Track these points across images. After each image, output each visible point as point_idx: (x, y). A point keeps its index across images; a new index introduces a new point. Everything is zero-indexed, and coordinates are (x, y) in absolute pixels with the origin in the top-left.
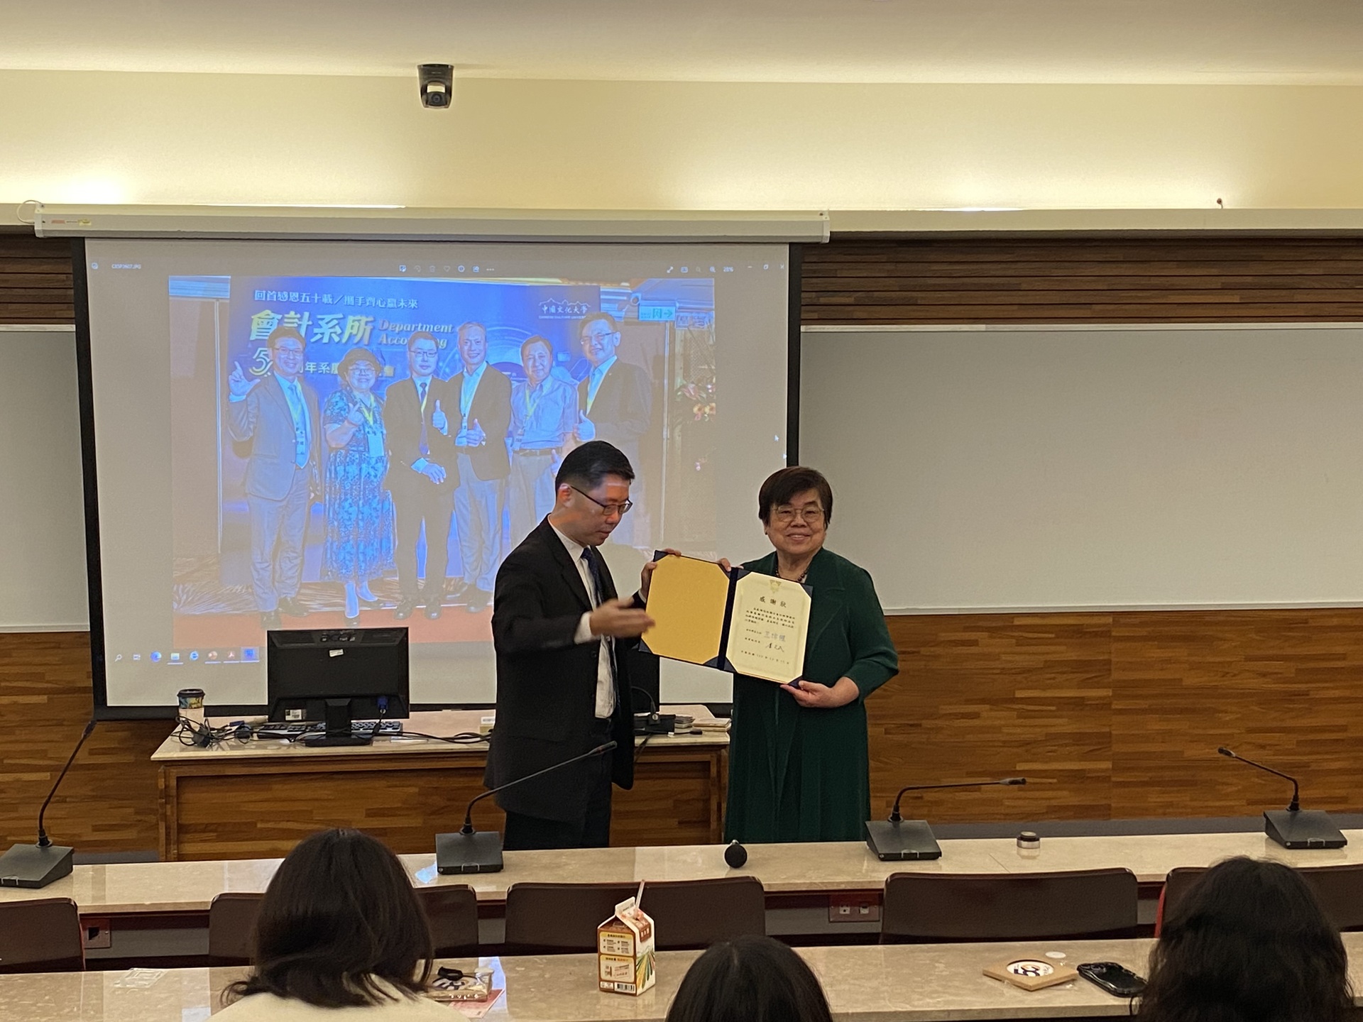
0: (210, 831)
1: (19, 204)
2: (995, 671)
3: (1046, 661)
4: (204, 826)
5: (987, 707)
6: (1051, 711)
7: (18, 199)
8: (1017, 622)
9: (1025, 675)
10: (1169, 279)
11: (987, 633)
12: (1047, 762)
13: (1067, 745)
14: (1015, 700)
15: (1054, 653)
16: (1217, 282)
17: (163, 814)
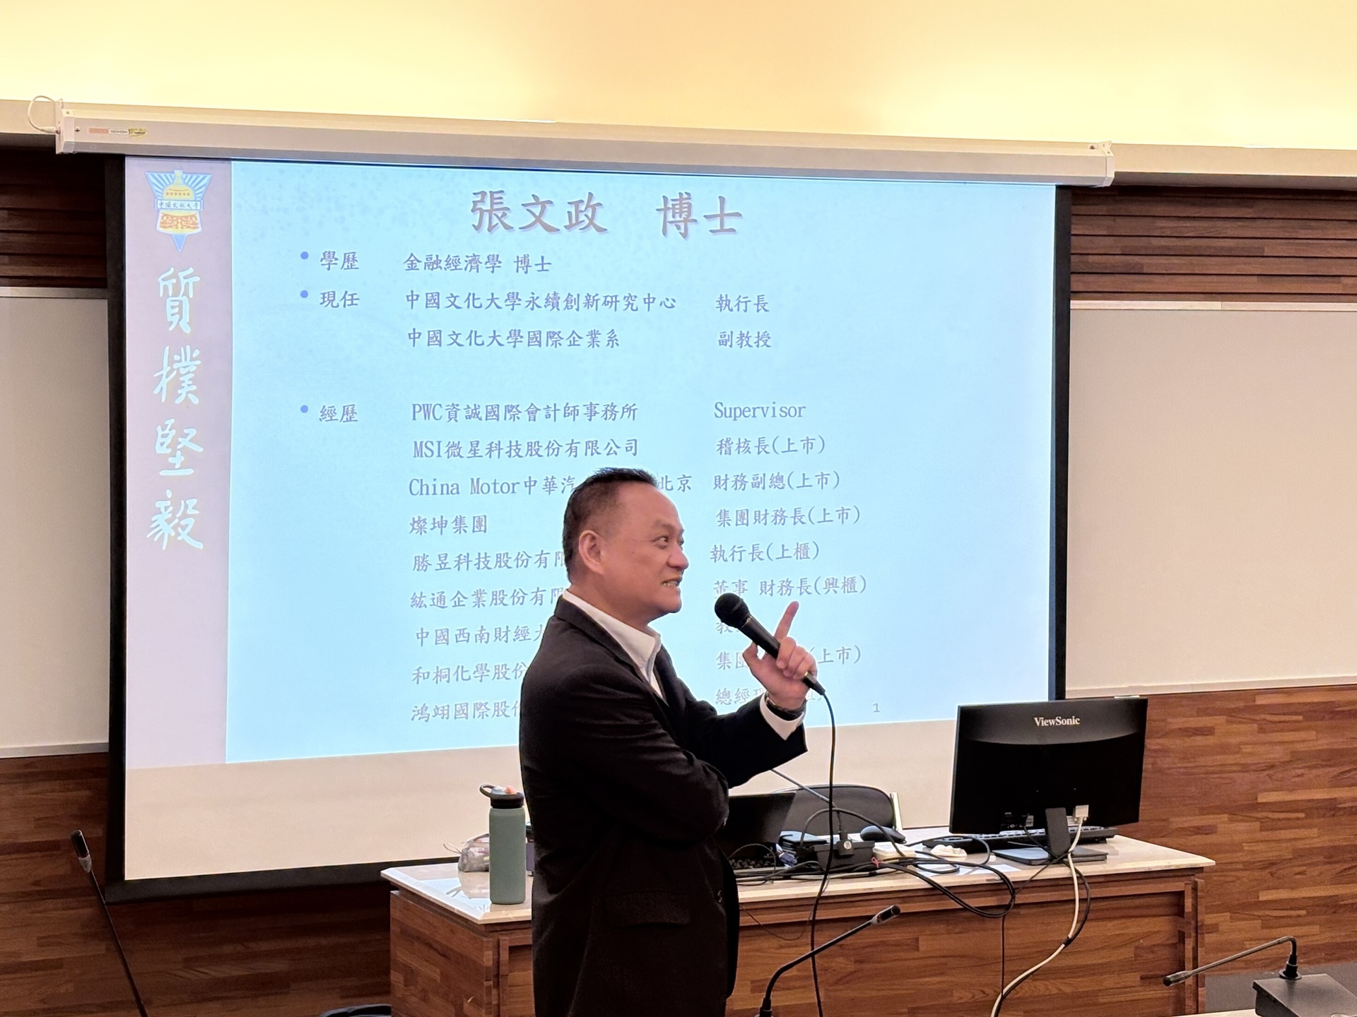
1: (30, 101)
2: (1235, 768)
3: (1292, 752)
5: (1225, 817)
6: (1298, 819)
7: (25, 93)
8: (1260, 701)
9: (1266, 773)
11: (1225, 717)
12: (1293, 889)
13: (1314, 864)
14: (1256, 806)
15: (1303, 741)
17: (490, 1003)
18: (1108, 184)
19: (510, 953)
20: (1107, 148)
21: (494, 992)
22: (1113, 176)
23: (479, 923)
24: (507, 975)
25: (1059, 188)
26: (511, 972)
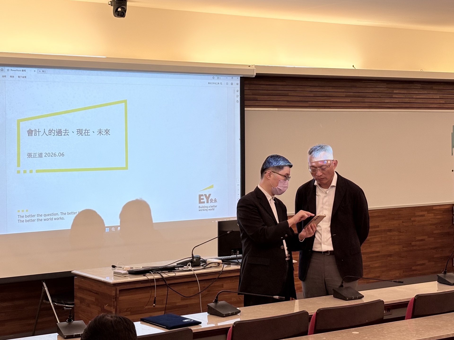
0: (129, 311)
4: (126, 309)
10: (330, 93)
16: (344, 94)
17: (114, 306)
18: (254, 77)
19: (119, 292)
20: (254, 67)
21: (115, 302)
22: (255, 74)
23: (112, 283)
24: (118, 298)
25: (241, 77)
26: (119, 297)
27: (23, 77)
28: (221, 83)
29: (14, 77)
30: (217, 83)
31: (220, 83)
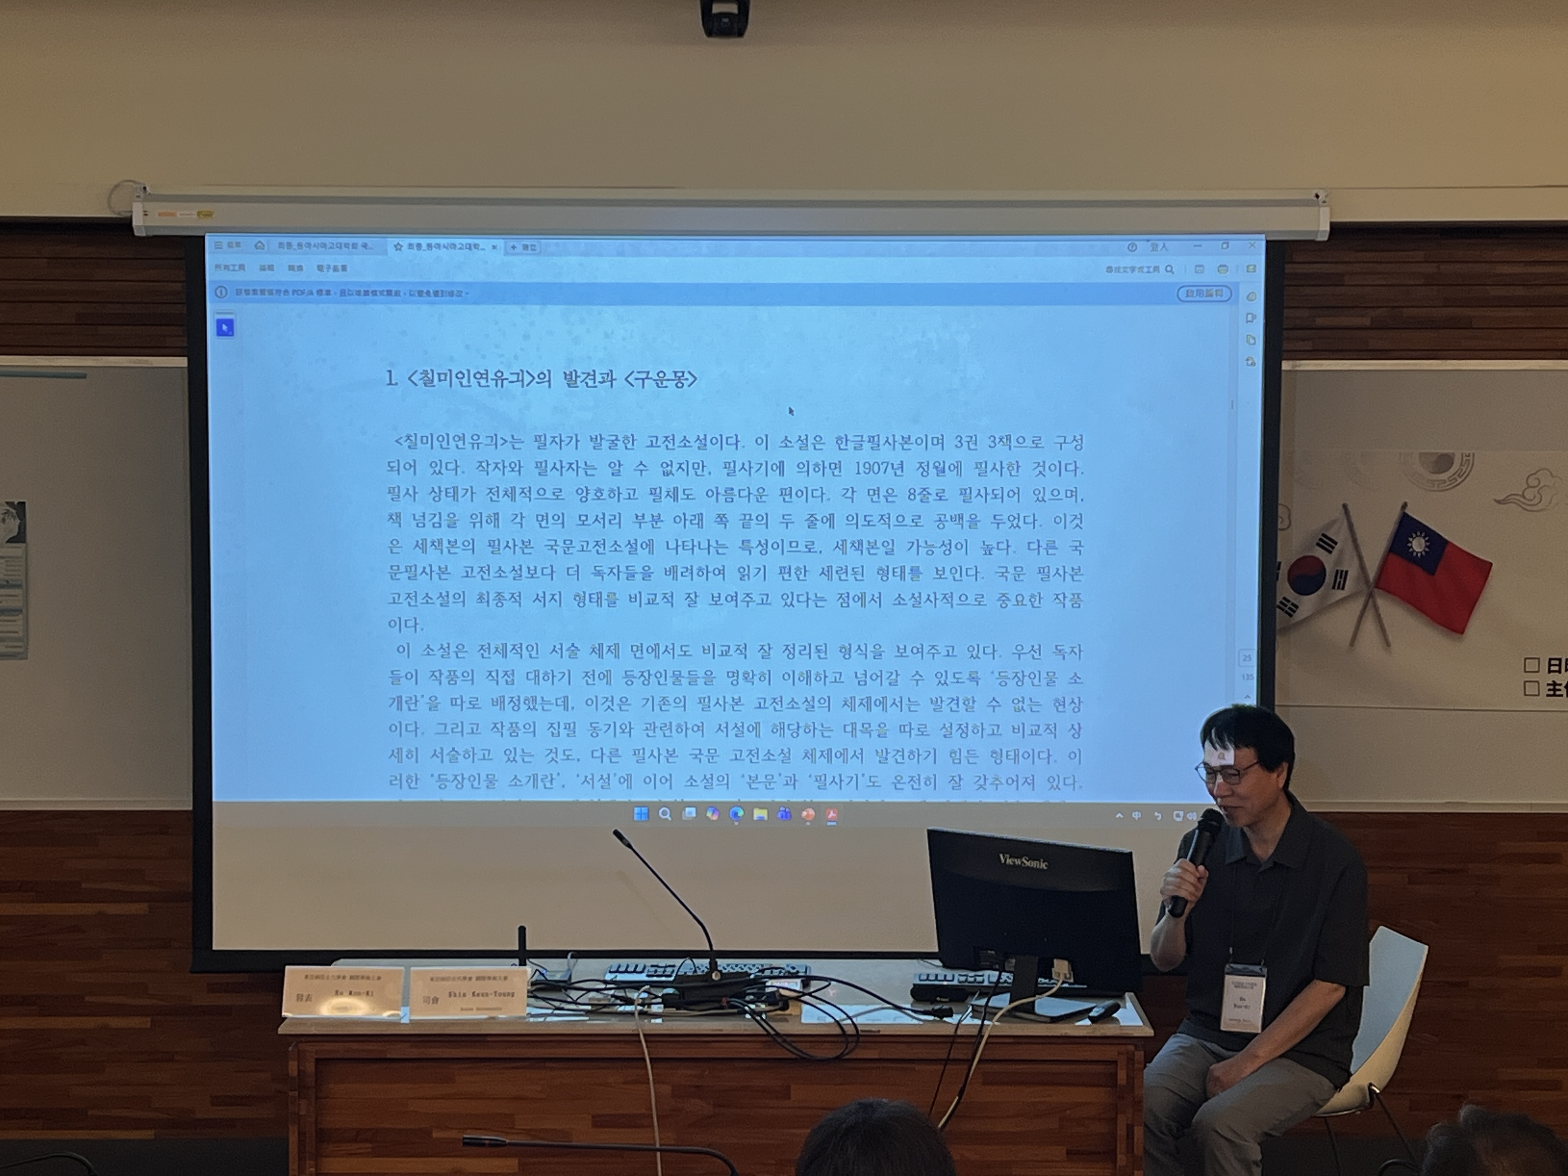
4: (354, 1133)
17: (297, 1114)
18: (1326, 239)
19: (317, 1065)
22: (1328, 228)
26: (329, 1083)
27: (335, 269)
28: (1169, 269)
29: (302, 270)
30: (1151, 270)
31: (1162, 269)
